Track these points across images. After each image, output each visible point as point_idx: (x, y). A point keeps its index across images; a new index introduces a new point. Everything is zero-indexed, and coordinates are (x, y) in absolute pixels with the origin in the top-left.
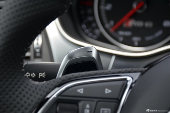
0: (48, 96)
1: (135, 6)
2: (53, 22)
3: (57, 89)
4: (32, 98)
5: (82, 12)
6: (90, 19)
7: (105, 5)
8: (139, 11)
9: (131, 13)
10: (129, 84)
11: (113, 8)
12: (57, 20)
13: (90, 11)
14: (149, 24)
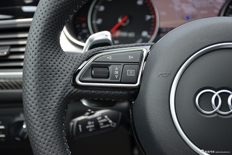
0: (80, 68)
1: (120, 20)
2: (62, 32)
3: (86, 62)
4: (71, 64)
5: (78, 26)
6: (85, 31)
7: (96, 20)
8: (124, 25)
9: (117, 26)
10: (145, 54)
11: (103, 22)
12: (65, 29)
13: (84, 25)
14: (131, 35)
